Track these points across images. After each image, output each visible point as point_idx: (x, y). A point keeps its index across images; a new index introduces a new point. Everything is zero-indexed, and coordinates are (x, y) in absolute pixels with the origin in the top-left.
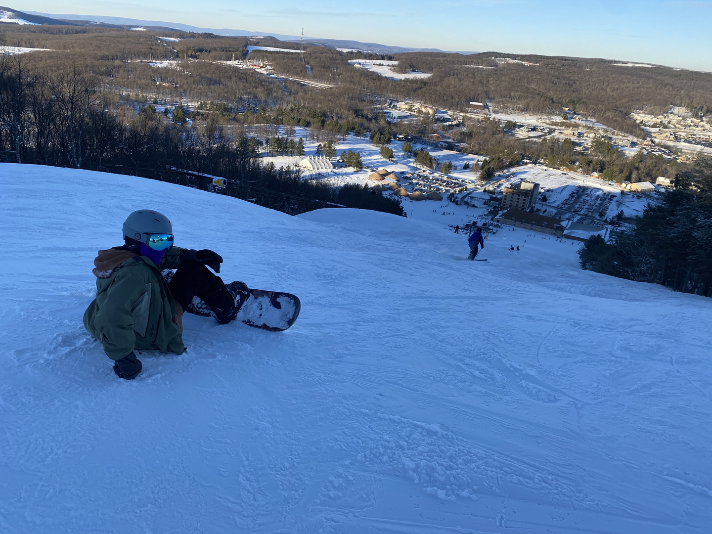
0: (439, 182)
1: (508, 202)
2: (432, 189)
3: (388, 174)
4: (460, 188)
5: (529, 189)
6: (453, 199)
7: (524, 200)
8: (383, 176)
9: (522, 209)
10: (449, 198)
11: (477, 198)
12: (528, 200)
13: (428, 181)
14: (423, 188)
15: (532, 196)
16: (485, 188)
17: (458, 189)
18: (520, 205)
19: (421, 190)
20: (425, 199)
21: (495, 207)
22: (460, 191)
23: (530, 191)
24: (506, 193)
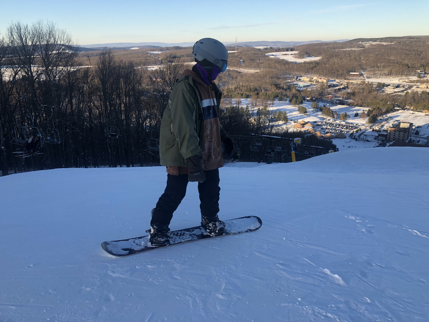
0: (341, 126)
1: (392, 137)
2: (337, 131)
3: (306, 123)
4: (357, 129)
5: (406, 127)
6: (353, 137)
7: (404, 135)
8: (303, 125)
9: (403, 141)
10: (350, 136)
11: (369, 135)
12: (406, 134)
13: (333, 126)
14: (331, 131)
15: (409, 132)
16: (373, 129)
17: (355, 130)
18: (401, 138)
19: (330, 132)
20: (335, 138)
21: (383, 141)
22: (357, 132)
23: (407, 128)
24: (390, 131)
